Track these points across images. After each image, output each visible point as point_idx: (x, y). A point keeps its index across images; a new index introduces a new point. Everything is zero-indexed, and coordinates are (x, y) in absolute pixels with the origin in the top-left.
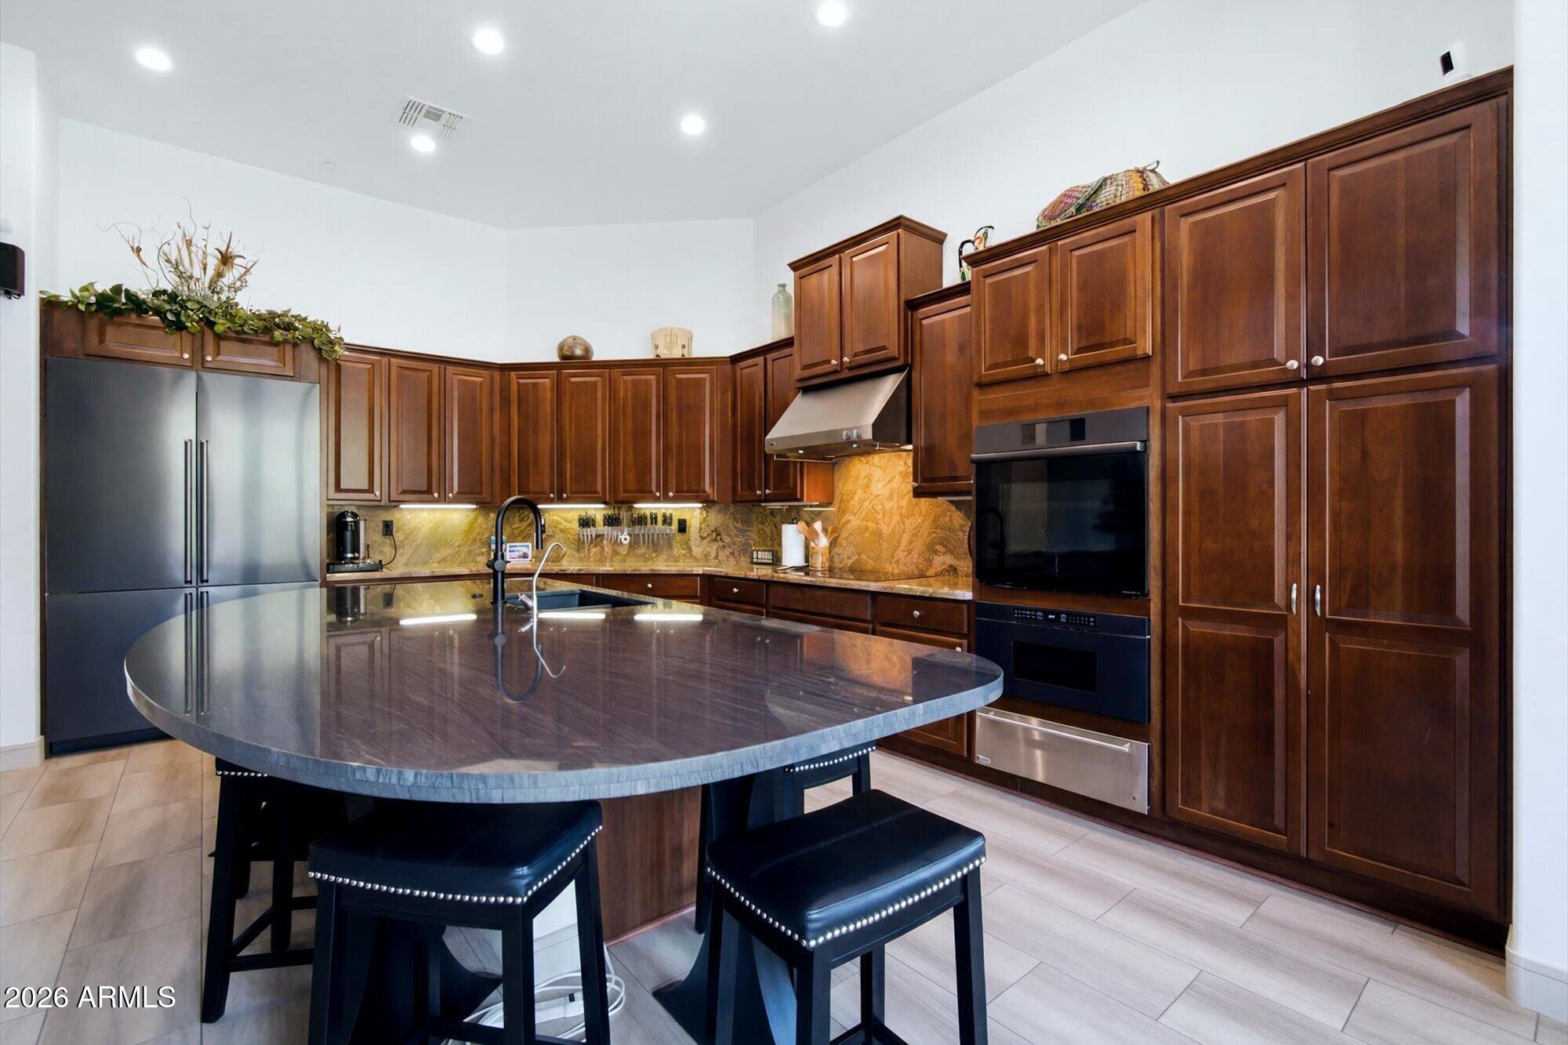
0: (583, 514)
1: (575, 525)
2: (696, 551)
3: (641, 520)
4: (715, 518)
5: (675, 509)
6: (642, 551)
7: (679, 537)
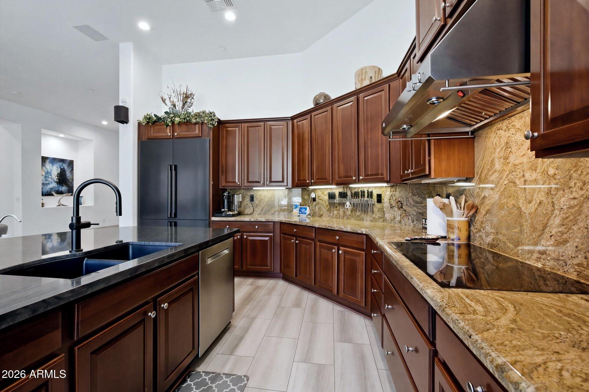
0: (330, 191)
1: (327, 198)
2: (388, 216)
3: (356, 195)
4: (399, 193)
5: (376, 187)
6: (358, 213)
7: (378, 205)
